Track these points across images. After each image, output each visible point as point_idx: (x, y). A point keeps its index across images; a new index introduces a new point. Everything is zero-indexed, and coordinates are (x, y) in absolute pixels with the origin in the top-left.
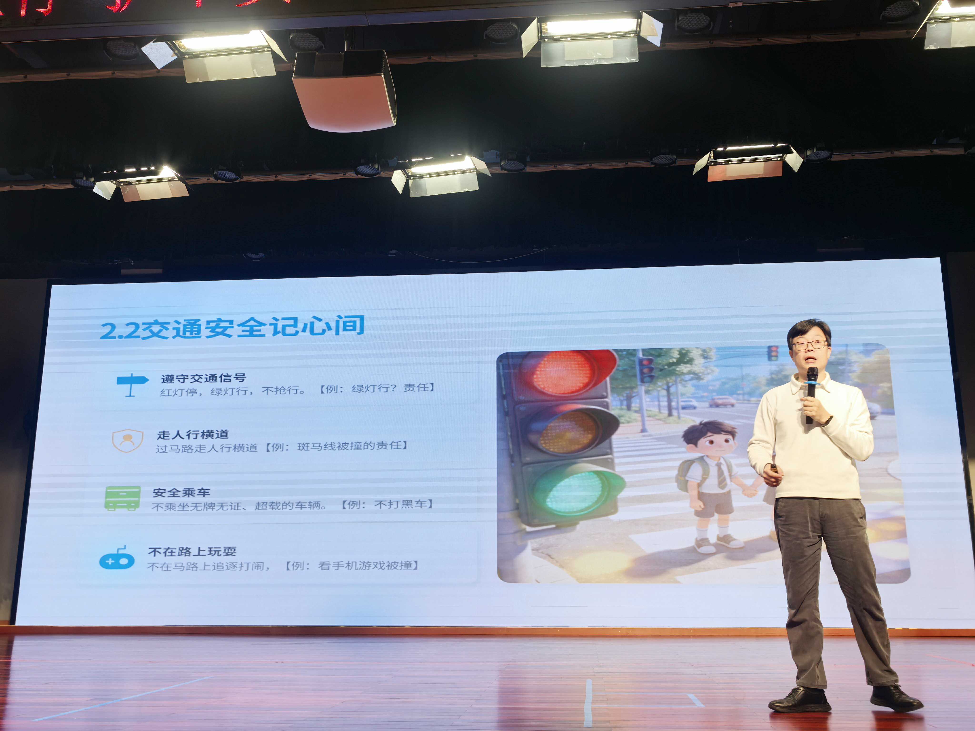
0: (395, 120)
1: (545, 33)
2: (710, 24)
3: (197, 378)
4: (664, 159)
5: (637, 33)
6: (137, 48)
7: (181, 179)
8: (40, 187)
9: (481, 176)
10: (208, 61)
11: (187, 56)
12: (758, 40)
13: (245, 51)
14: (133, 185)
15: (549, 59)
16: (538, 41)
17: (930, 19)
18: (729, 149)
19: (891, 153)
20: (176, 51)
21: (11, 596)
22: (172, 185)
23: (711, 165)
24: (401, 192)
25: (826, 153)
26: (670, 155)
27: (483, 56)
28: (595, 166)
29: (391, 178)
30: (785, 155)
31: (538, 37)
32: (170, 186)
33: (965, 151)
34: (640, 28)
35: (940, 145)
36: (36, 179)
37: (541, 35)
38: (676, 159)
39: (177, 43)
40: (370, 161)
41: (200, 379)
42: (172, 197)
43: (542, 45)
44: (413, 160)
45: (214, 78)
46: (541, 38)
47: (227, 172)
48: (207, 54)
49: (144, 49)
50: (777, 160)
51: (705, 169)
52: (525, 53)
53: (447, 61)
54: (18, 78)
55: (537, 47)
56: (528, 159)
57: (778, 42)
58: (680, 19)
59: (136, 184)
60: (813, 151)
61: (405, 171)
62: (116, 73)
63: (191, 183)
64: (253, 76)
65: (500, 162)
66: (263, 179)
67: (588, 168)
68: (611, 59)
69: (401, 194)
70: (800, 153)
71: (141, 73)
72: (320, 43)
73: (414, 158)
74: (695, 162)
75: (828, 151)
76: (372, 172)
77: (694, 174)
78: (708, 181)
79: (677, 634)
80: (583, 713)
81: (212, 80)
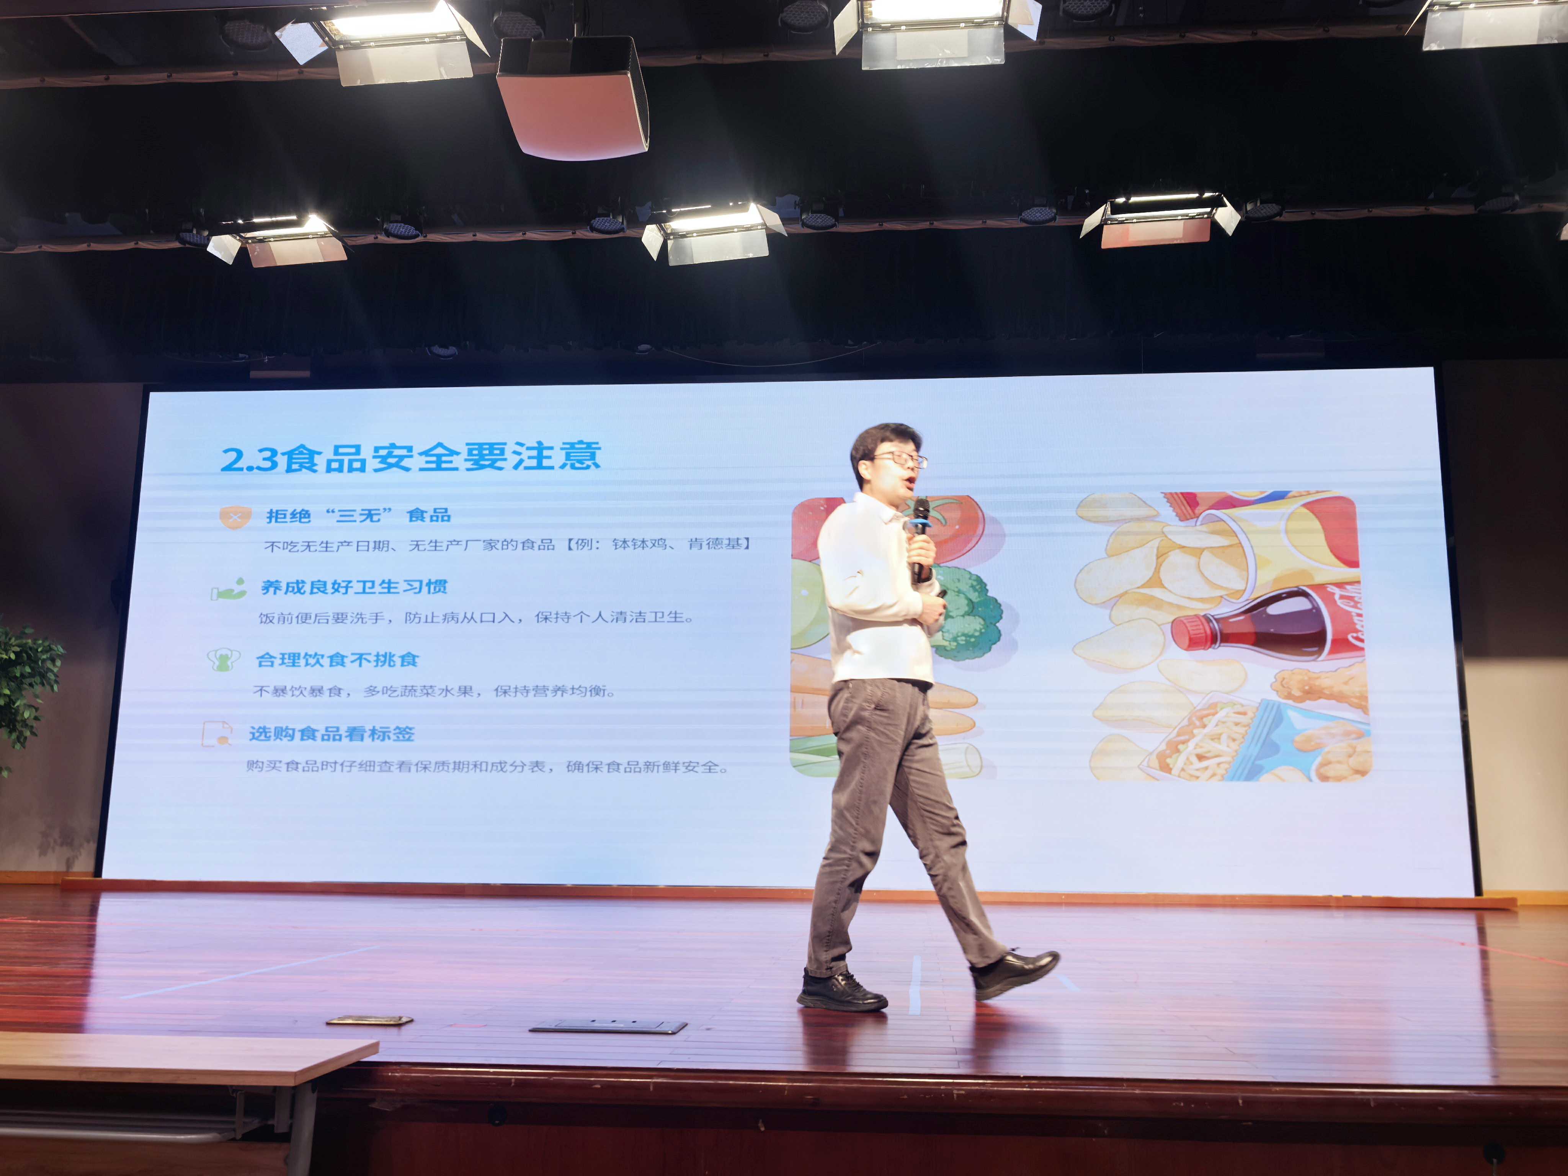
0: (647, 142)
1: (868, 19)
2: (1110, 8)
4: (1039, 214)
5: (1003, 20)
6: (269, 33)
7: (335, 235)
8: (131, 245)
9: (773, 238)
10: (373, 54)
11: (342, 47)
12: (1181, 36)
13: (427, 40)
14: (266, 243)
15: (874, 57)
16: (858, 31)
17: (1432, 5)
18: (1134, 199)
19: (1369, 211)
20: (327, 39)
22: (323, 243)
23: (1106, 224)
24: (655, 259)
25: (1273, 208)
26: (1048, 208)
27: (778, 55)
28: (938, 224)
29: (641, 236)
30: (1214, 211)
31: (858, 24)
32: (319, 245)
33: (1476, 209)
34: (1008, 12)
35: (1438, 201)
36: (127, 233)
37: (863, 22)
38: (1056, 214)
39: (328, 25)
40: (612, 210)
42: (323, 261)
43: (864, 37)
44: (673, 210)
45: (381, 79)
46: (863, 26)
47: (402, 223)
48: (372, 44)
49: (279, 34)
50: (1203, 218)
51: (1098, 230)
52: (839, 46)
53: (724, 62)
54: (97, 80)
55: (856, 41)
56: (841, 213)
57: (1211, 40)
59: (270, 241)
60: (1256, 205)
61: (661, 227)
62: (239, 74)
63: (350, 242)
64: (439, 79)
65: (801, 215)
66: (455, 238)
67: (928, 227)
68: (964, 58)
69: (655, 260)
70: (1237, 207)
71: (275, 73)
72: (537, 29)
73: (678, 206)
74: (1083, 219)
75: (1277, 204)
76: (613, 227)
77: (1081, 237)
78: (1103, 247)
79: (1043, 900)
80: (909, 998)
81: (380, 83)
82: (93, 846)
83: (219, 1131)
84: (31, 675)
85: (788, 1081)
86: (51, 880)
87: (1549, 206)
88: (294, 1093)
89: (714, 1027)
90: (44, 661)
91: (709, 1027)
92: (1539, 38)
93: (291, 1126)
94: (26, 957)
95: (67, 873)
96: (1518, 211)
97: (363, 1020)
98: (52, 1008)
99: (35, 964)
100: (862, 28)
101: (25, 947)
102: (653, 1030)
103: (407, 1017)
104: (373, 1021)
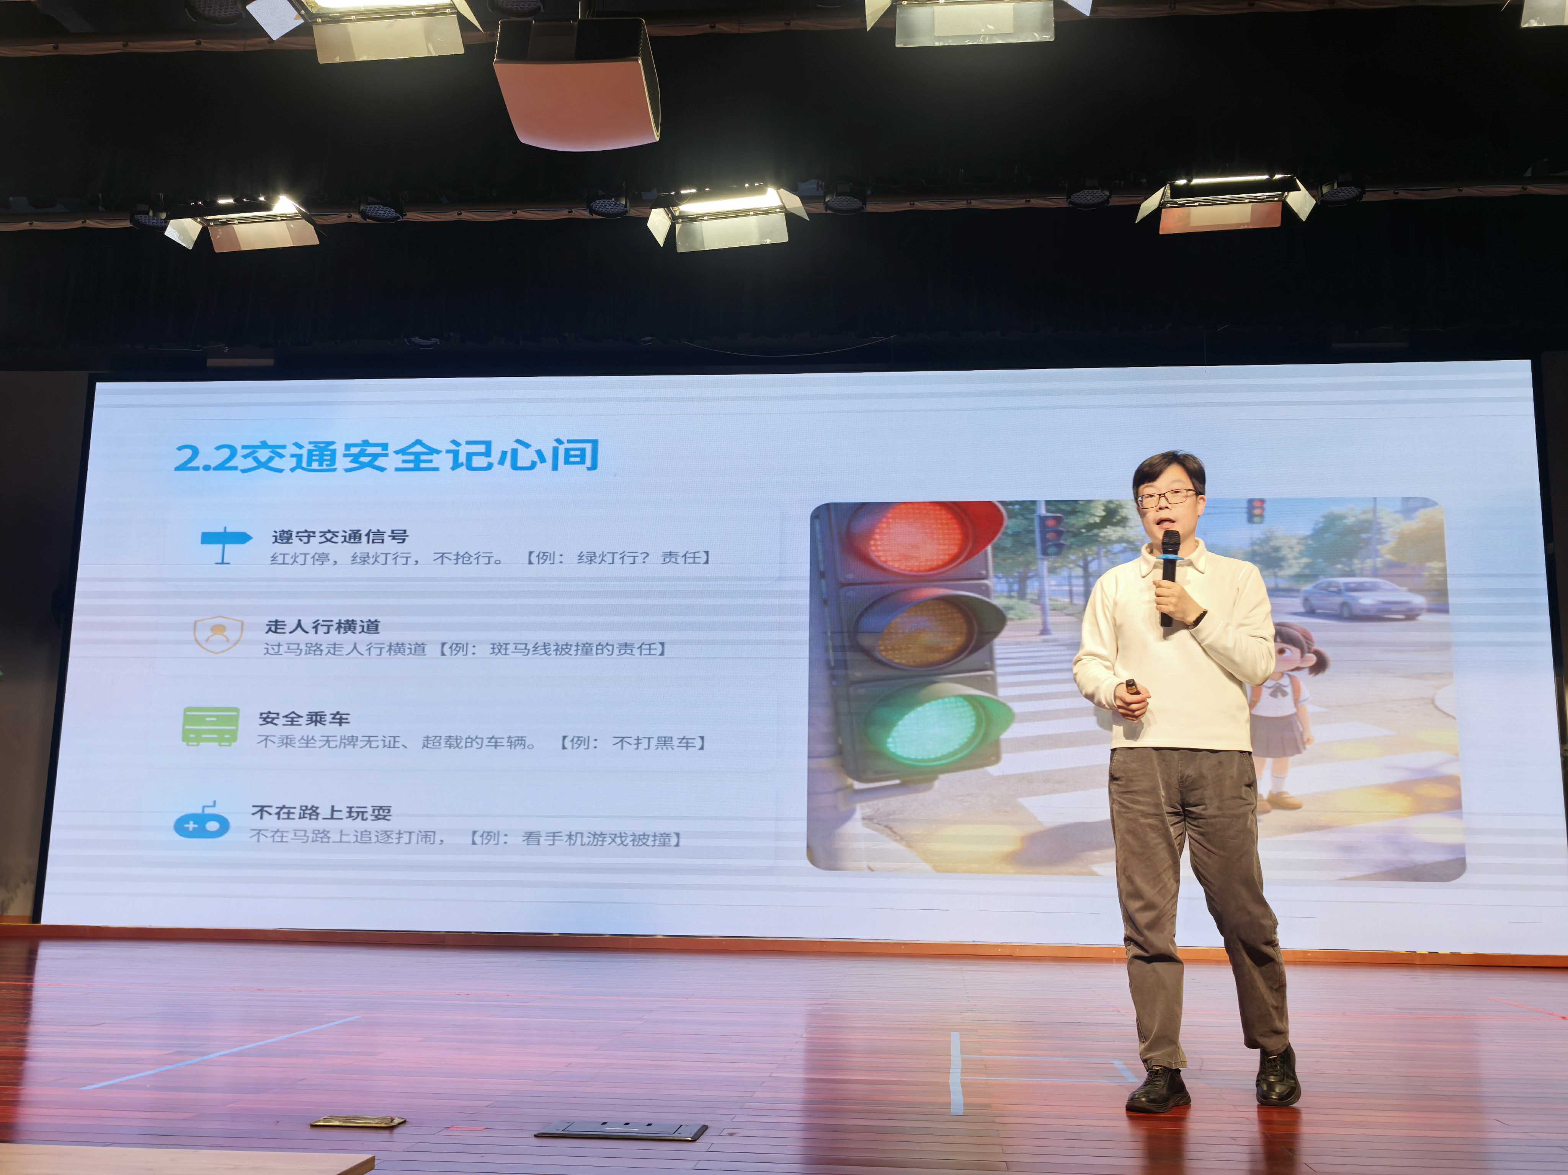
0: (658, 131)
3: (329, 536)
4: (1089, 196)
6: (239, 6)
7: (305, 217)
8: (77, 224)
9: (791, 219)
10: (354, 28)
11: (319, 20)
12: (1249, 4)
13: (413, 13)
14: (230, 226)
15: (910, 33)
16: (892, 4)
18: (1196, 181)
19: (1459, 190)
20: (303, 12)
22: (293, 226)
23: (1165, 207)
24: (661, 244)
25: (1354, 191)
26: (1100, 191)
27: (800, 24)
28: (977, 206)
29: (647, 219)
30: (1286, 194)
32: (289, 227)
35: (1536, 179)
36: (72, 212)
38: (1110, 196)
40: (616, 192)
41: (335, 538)
43: (898, 11)
44: (683, 192)
45: (363, 56)
47: (382, 206)
48: (353, 17)
49: (250, 7)
50: (1274, 201)
51: (1156, 214)
52: (870, 22)
53: (741, 32)
54: (45, 49)
55: (890, 14)
56: (870, 193)
57: (1283, 8)
59: (234, 224)
60: (1333, 188)
61: (669, 210)
62: (202, 43)
63: (320, 221)
64: (426, 54)
65: (824, 198)
66: (439, 217)
67: (965, 207)
68: (1009, 35)
69: (662, 246)
70: (1312, 190)
71: (242, 42)
73: (685, 189)
74: (1138, 201)
75: (1357, 186)
76: (615, 208)
77: (1136, 222)
78: (1161, 233)
80: (949, 1092)
81: (361, 59)
82: (30, 888)
89: (739, 1131)
91: (733, 1131)
97: (350, 1122)
102: (671, 1137)
103: (399, 1118)
104: (361, 1123)
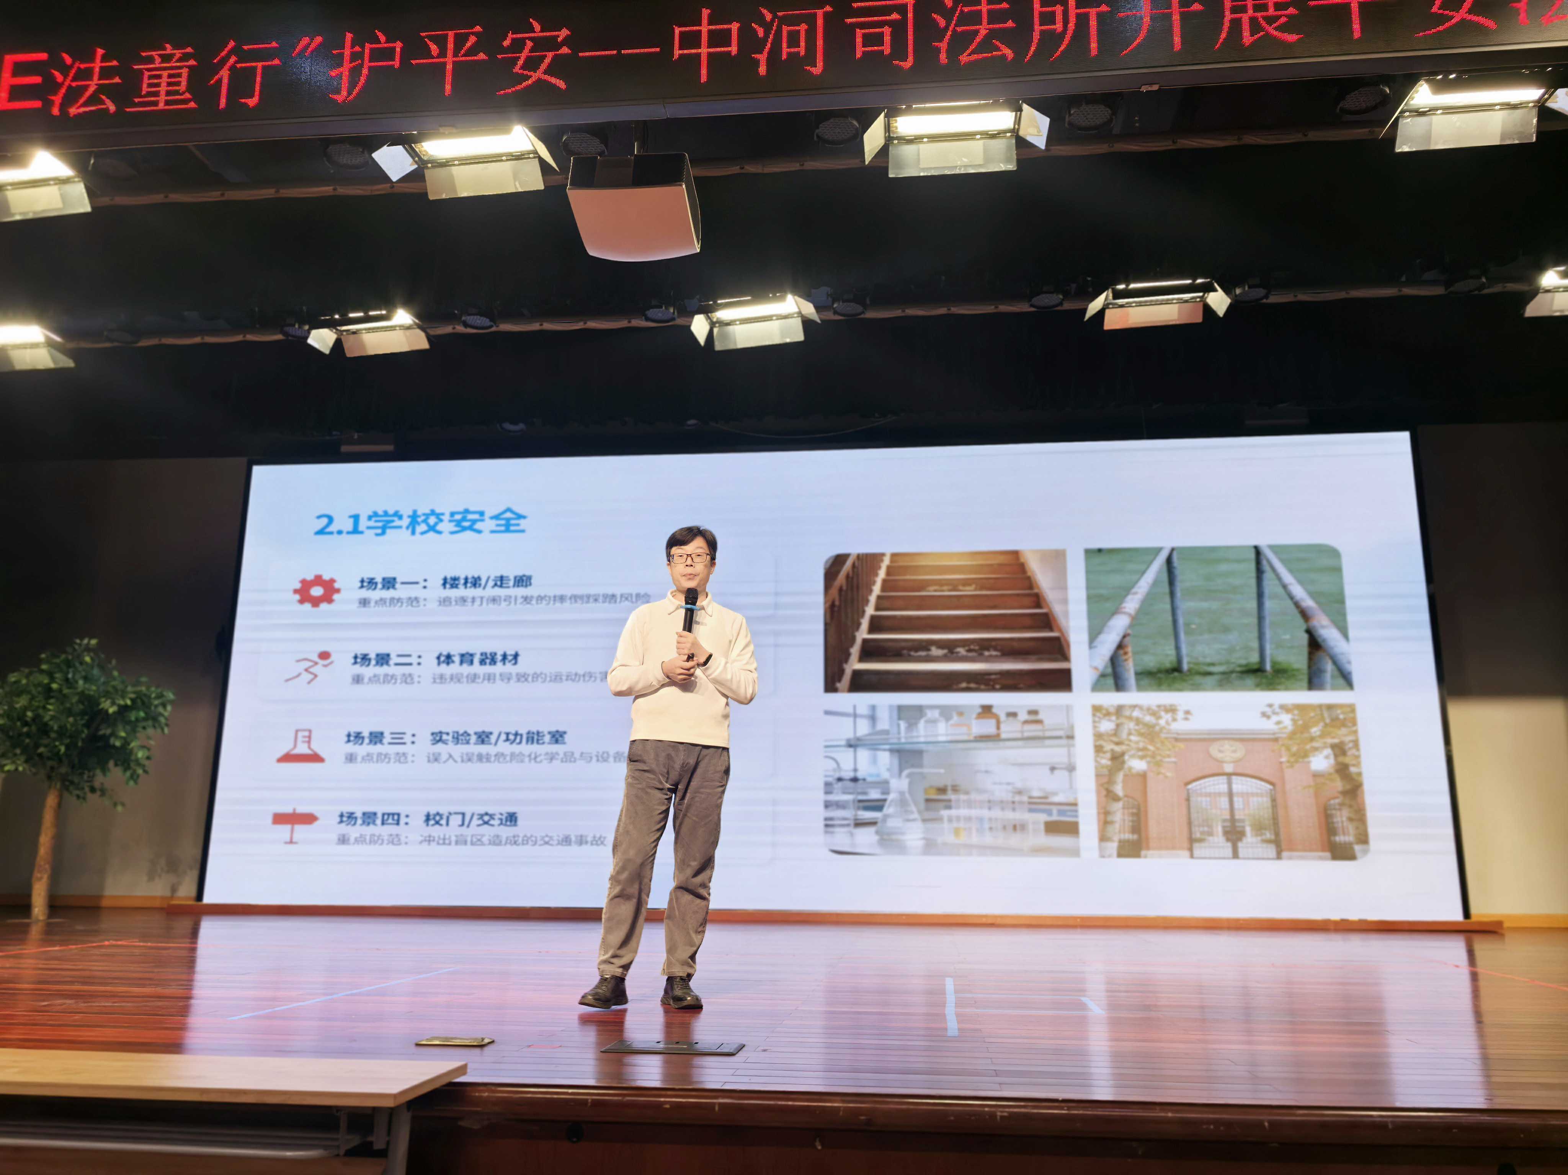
0: (698, 245)
1: (894, 133)
2: (1110, 120)
4: (1047, 300)
5: (1015, 132)
6: (367, 155)
7: (419, 327)
8: (239, 338)
9: (807, 324)
10: (457, 171)
11: (430, 165)
12: (1173, 142)
13: (504, 158)
14: (359, 334)
15: (899, 166)
16: (885, 143)
17: (1403, 112)
18: (1132, 286)
19: (1347, 293)
20: (417, 159)
21: (198, 866)
22: (408, 334)
23: (1108, 308)
24: (702, 343)
25: (1261, 292)
26: (1055, 295)
27: (812, 165)
28: (956, 310)
29: (691, 325)
30: (1206, 295)
31: (885, 137)
32: (405, 336)
33: (1446, 289)
34: (1019, 125)
35: (1410, 283)
36: (236, 328)
37: (889, 136)
38: (1063, 300)
39: (418, 147)
40: (666, 302)
42: (406, 350)
43: (890, 148)
44: (719, 302)
45: (464, 193)
46: (890, 139)
47: (479, 317)
48: (456, 162)
49: (375, 155)
50: (1196, 302)
51: (1101, 314)
52: (868, 157)
53: (765, 172)
54: (213, 196)
55: (884, 152)
56: (868, 302)
57: (1201, 145)
58: (1072, 112)
59: (363, 333)
60: (1244, 288)
61: (708, 316)
62: (339, 189)
63: (432, 332)
64: (514, 191)
65: (833, 304)
66: (525, 327)
67: (947, 313)
68: (980, 166)
70: (1227, 291)
71: (371, 188)
72: (601, 147)
73: (722, 298)
74: (1086, 303)
75: (1264, 288)
76: (665, 318)
77: (1084, 321)
78: (1106, 328)
79: (1060, 923)
80: (945, 1019)
81: (462, 196)
82: (195, 873)
83: (325, 1148)
84: (145, 719)
85: (843, 1102)
86: (157, 904)
87: (1511, 287)
88: (391, 1113)
89: (771, 1048)
90: (156, 706)
91: (765, 1048)
92: (1502, 139)
93: (388, 1143)
94: (140, 979)
95: (172, 897)
96: (1486, 291)
97: (448, 1041)
98: (167, 1029)
99: (150, 985)
100: (888, 141)
101: (139, 969)
102: (714, 1051)
103: (488, 1038)
104: (458, 1042)
